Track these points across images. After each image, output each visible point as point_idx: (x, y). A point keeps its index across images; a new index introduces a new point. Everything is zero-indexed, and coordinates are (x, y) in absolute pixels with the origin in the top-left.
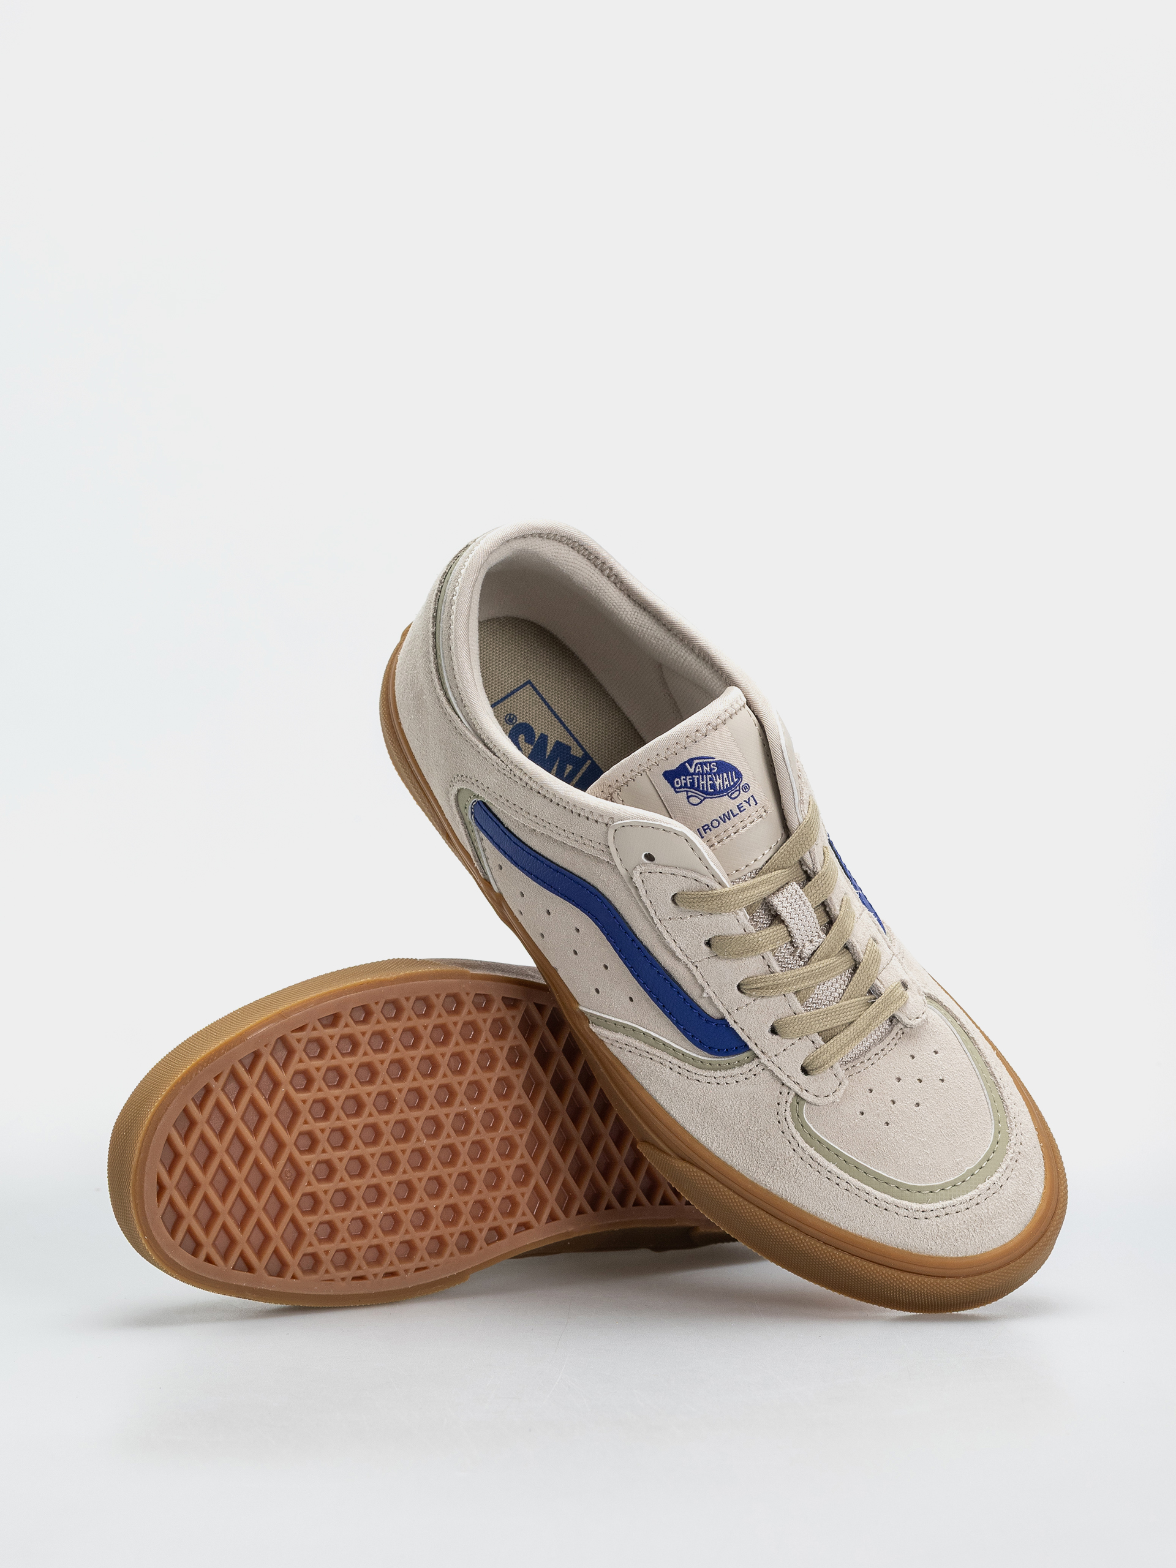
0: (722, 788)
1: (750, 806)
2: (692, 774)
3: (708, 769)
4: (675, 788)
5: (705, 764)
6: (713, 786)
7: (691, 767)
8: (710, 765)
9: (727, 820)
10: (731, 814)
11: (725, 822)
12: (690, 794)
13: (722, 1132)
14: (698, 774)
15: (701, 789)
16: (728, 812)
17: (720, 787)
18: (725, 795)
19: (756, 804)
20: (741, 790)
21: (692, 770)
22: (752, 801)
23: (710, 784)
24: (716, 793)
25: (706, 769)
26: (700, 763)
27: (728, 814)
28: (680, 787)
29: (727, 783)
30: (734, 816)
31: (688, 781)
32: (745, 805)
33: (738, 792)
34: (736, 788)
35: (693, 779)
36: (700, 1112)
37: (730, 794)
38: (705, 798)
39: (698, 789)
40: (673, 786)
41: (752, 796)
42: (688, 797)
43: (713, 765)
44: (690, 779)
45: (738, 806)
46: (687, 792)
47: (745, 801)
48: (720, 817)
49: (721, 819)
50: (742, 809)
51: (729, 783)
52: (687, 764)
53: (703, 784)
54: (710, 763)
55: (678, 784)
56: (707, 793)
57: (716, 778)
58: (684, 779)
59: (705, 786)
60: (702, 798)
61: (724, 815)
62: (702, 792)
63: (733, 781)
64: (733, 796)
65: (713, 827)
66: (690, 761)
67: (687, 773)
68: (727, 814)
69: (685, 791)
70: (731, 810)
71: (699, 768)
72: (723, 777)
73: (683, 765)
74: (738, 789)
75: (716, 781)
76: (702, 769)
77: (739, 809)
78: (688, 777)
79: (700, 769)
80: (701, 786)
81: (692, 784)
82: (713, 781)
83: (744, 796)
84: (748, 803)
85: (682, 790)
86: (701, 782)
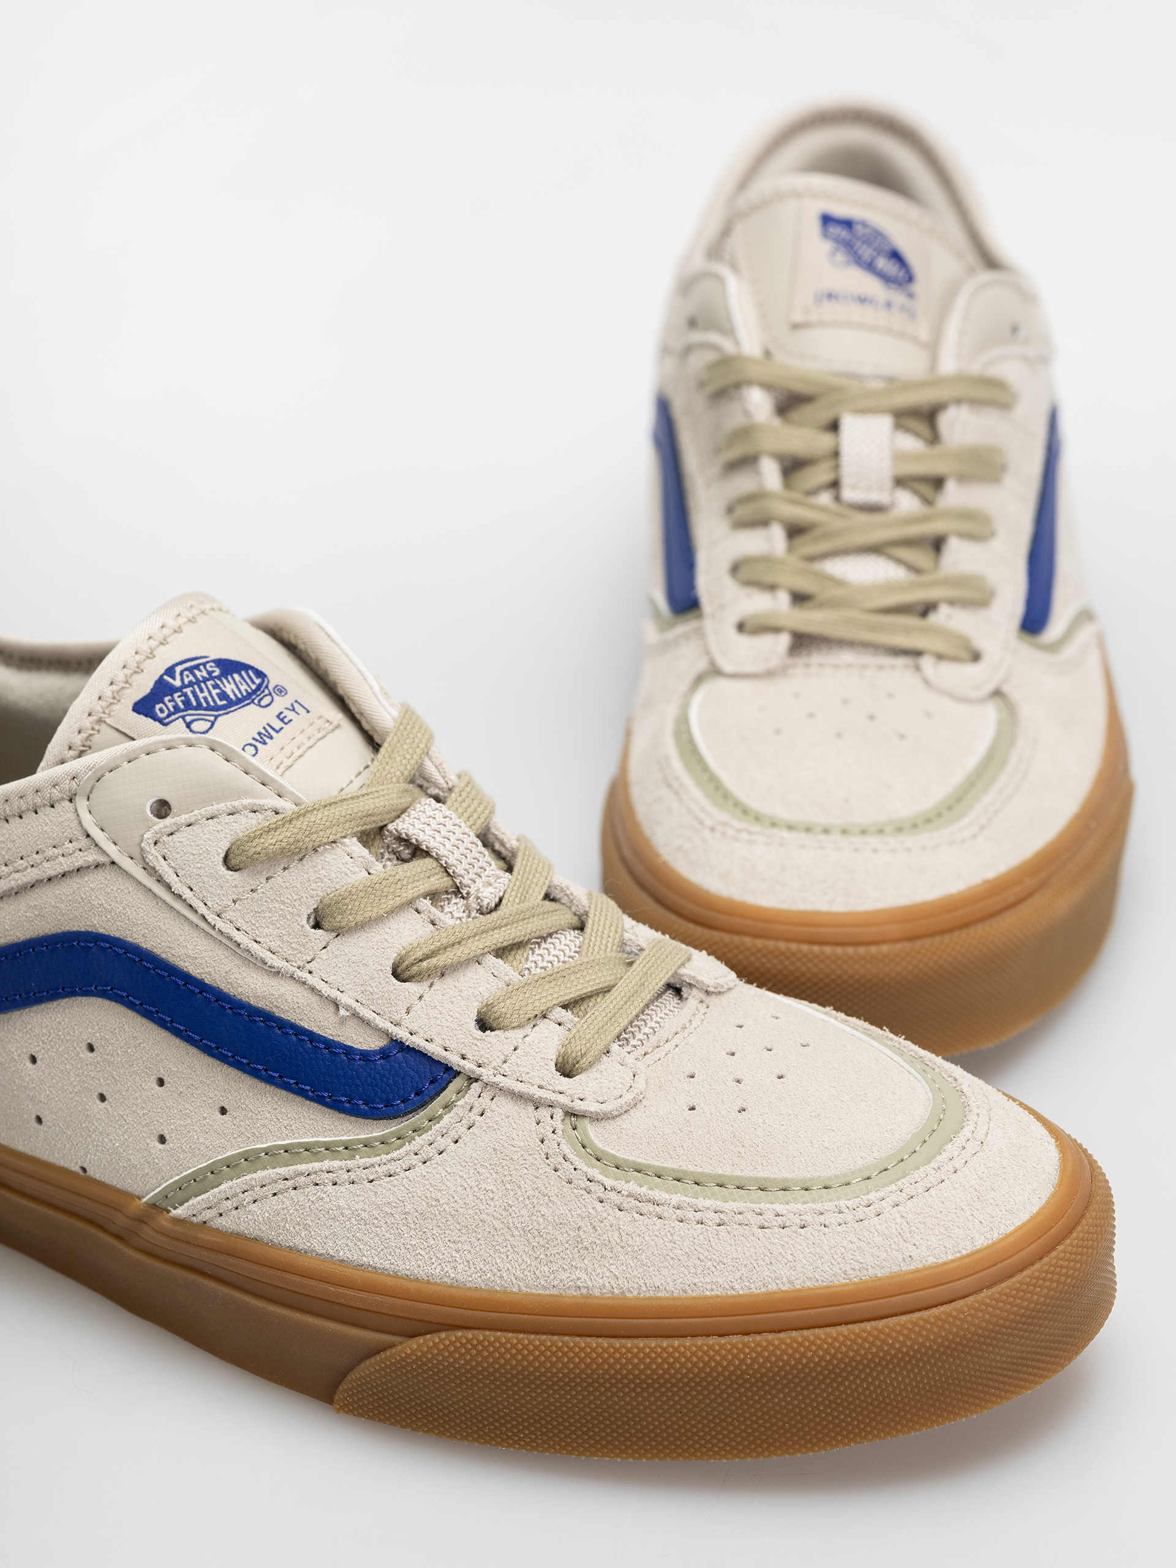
0: (240, 695)
1: (298, 714)
2: (180, 689)
3: (205, 674)
4: (161, 721)
5: (197, 667)
6: (223, 695)
7: (174, 679)
8: (205, 668)
9: (268, 740)
10: (270, 730)
11: (265, 743)
12: (188, 719)
13: (463, 1239)
14: (191, 684)
15: (204, 705)
16: (264, 728)
17: (235, 695)
18: (249, 704)
19: (308, 712)
20: (273, 694)
21: (177, 683)
22: (298, 708)
23: (217, 694)
24: (231, 704)
25: (201, 674)
26: (186, 669)
27: (267, 731)
28: (169, 716)
29: (245, 687)
30: (277, 732)
31: (179, 702)
32: (290, 715)
33: (269, 698)
34: (263, 692)
35: (185, 695)
36: (412, 1226)
37: (256, 701)
38: (216, 717)
39: (199, 706)
40: (155, 718)
41: (295, 701)
42: (188, 725)
43: (211, 667)
44: (179, 697)
45: (278, 716)
46: (183, 717)
47: (287, 709)
48: (254, 739)
49: (257, 740)
50: (286, 720)
51: (249, 687)
52: (166, 677)
53: (205, 698)
54: (204, 664)
55: (162, 711)
56: (217, 708)
57: (223, 683)
58: (170, 701)
59: (210, 699)
60: (212, 718)
61: (259, 734)
62: (208, 709)
63: (253, 682)
64: (263, 703)
65: (251, 745)
66: (170, 671)
67: (172, 690)
68: (263, 731)
69: (179, 718)
70: (268, 724)
71: (188, 676)
72: (233, 679)
73: (160, 682)
74: (266, 693)
75: (225, 687)
76: (195, 676)
77: (282, 720)
78: (176, 695)
79: (191, 678)
80: (202, 701)
81: (187, 704)
82: (220, 688)
83: (280, 703)
84: (294, 710)
85: (173, 717)
86: (201, 696)
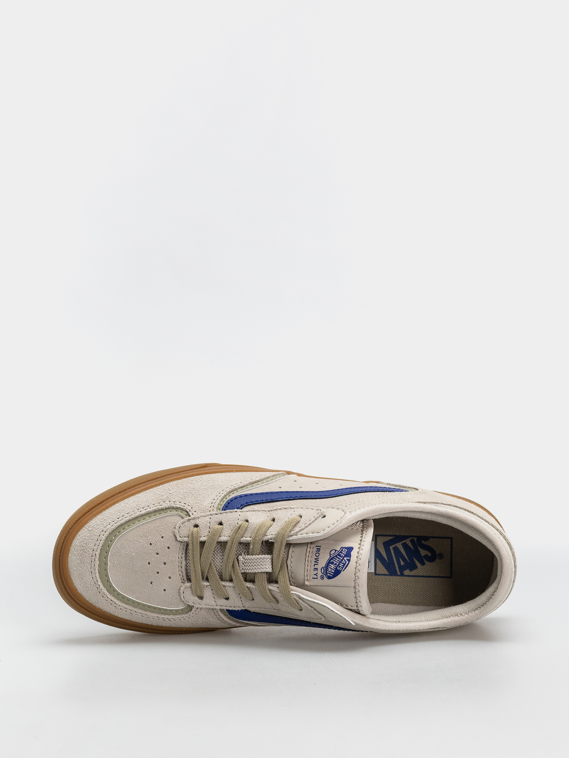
0: (329, 566)
1: (314, 575)
2: (344, 558)
3: (340, 565)
4: (343, 548)
5: (344, 566)
6: (332, 563)
7: (346, 559)
8: (341, 567)
9: (315, 560)
10: (316, 563)
11: (315, 559)
12: (337, 552)
14: (342, 560)
15: (335, 557)
16: (318, 563)
17: (330, 566)
18: (325, 566)
19: (313, 578)
20: (323, 574)
21: (345, 558)
22: (315, 577)
23: (334, 562)
24: (329, 562)
25: (341, 565)
26: (345, 564)
27: (317, 562)
28: (342, 550)
29: (330, 570)
30: (315, 564)
31: (342, 555)
32: (315, 572)
33: (323, 573)
34: (325, 573)
37: (324, 568)
38: (330, 557)
39: (336, 556)
40: (345, 548)
41: (317, 578)
42: (336, 551)
43: (340, 569)
44: (343, 556)
45: (317, 569)
46: (338, 551)
47: (317, 573)
48: (319, 558)
49: (317, 558)
50: (315, 569)
51: (329, 571)
52: (349, 558)
53: (336, 559)
54: (342, 568)
55: (344, 550)
56: (332, 559)
57: (335, 566)
58: (344, 553)
59: (335, 560)
60: (331, 556)
61: (318, 560)
62: (333, 558)
63: (329, 573)
65: (317, 553)
66: (349, 560)
67: (345, 556)
69: (339, 551)
70: (318, 564)
71: (344, 562)
72: (333, 570)
73: (350, 556)
74: (324, 573)
75: (334, 566)
76: (342, 563)
77: (316, 569)
78: (344, 555)
79: (343, 562)
80: (336, 558)
81: (340, 556)
82: (334, 564)
83: (320, 574)
84: (316, 575)
85: (341, 550)
86: (337, 559)
